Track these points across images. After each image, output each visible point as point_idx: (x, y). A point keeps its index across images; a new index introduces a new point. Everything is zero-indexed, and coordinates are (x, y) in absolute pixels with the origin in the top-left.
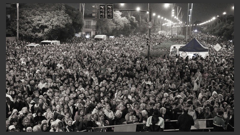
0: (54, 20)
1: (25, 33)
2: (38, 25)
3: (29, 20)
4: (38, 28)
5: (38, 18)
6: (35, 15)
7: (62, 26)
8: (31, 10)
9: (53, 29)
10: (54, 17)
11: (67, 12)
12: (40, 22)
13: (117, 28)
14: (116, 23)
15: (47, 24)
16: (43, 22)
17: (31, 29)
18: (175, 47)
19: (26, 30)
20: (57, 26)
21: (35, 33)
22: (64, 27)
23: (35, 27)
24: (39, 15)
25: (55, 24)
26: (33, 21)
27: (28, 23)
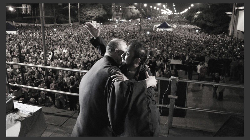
0: (97, 13)
1: (83, 20)
2: (89, 16)
3: (85, 14)
4: (89, 17)
5: (89, 12)
6: (88, 11)
7: (101, 16)
8: (86, 8)
9: (96, 18)
10: (97, 11)
11: (104, 8)
12: (90, 14)
13: (133, 15)
14: (133, 13)
15: (94, 15)
16: (91, 14)
17: (86, 18)
18: (156, 26)
19: (83, 19)
20: (98, 16)
21: (88, 20)
22: (102, 16)
23: (87, 17)
24: (90, 11)
25: (98, 15)
26: (87, 14)
27: (85, 15)
